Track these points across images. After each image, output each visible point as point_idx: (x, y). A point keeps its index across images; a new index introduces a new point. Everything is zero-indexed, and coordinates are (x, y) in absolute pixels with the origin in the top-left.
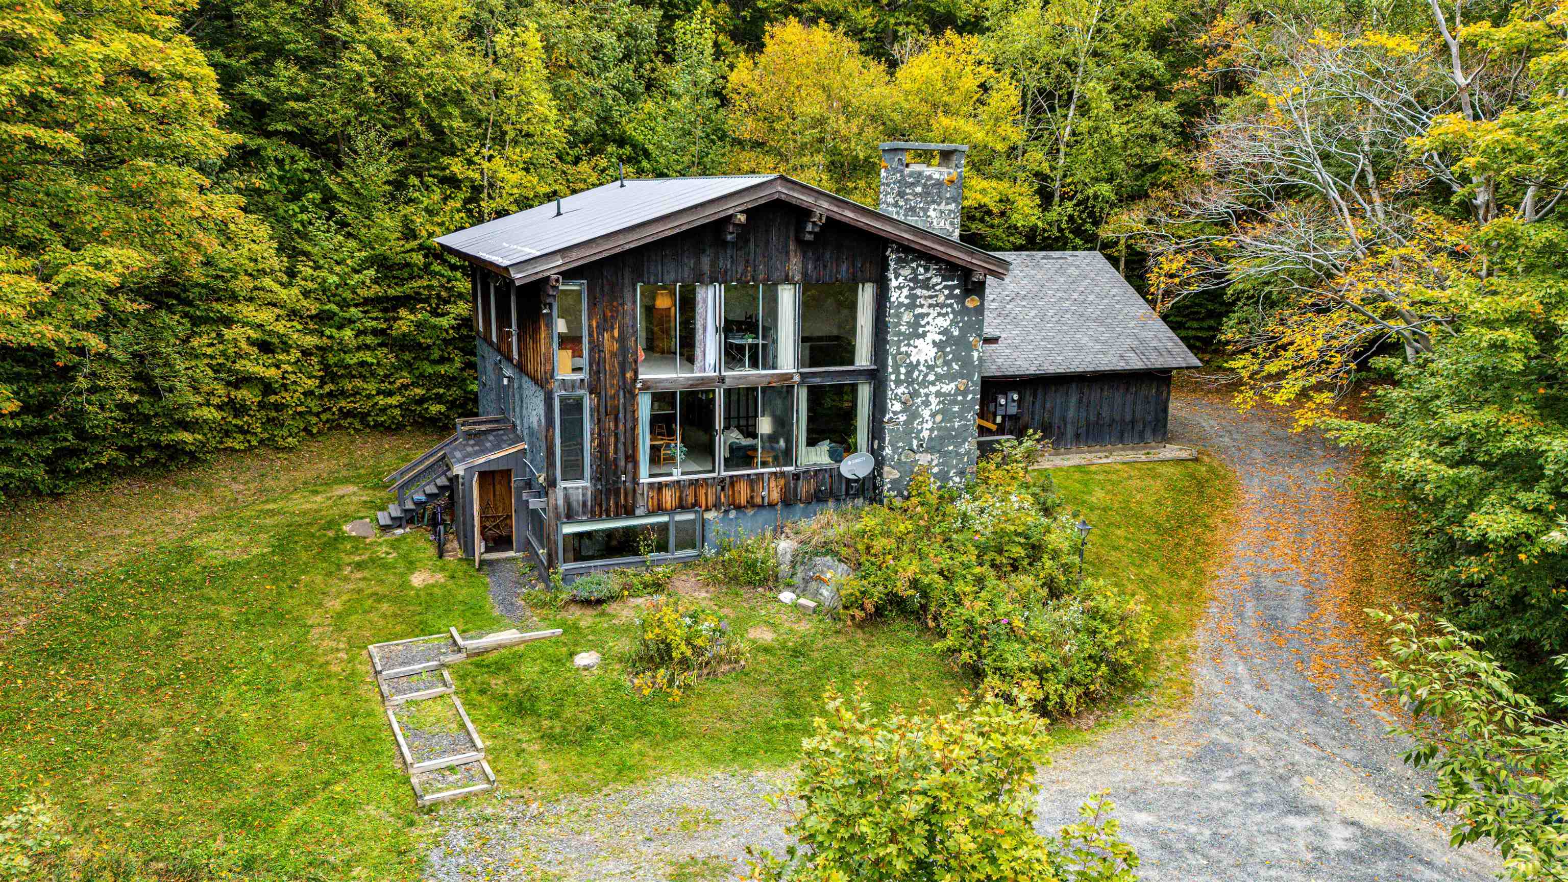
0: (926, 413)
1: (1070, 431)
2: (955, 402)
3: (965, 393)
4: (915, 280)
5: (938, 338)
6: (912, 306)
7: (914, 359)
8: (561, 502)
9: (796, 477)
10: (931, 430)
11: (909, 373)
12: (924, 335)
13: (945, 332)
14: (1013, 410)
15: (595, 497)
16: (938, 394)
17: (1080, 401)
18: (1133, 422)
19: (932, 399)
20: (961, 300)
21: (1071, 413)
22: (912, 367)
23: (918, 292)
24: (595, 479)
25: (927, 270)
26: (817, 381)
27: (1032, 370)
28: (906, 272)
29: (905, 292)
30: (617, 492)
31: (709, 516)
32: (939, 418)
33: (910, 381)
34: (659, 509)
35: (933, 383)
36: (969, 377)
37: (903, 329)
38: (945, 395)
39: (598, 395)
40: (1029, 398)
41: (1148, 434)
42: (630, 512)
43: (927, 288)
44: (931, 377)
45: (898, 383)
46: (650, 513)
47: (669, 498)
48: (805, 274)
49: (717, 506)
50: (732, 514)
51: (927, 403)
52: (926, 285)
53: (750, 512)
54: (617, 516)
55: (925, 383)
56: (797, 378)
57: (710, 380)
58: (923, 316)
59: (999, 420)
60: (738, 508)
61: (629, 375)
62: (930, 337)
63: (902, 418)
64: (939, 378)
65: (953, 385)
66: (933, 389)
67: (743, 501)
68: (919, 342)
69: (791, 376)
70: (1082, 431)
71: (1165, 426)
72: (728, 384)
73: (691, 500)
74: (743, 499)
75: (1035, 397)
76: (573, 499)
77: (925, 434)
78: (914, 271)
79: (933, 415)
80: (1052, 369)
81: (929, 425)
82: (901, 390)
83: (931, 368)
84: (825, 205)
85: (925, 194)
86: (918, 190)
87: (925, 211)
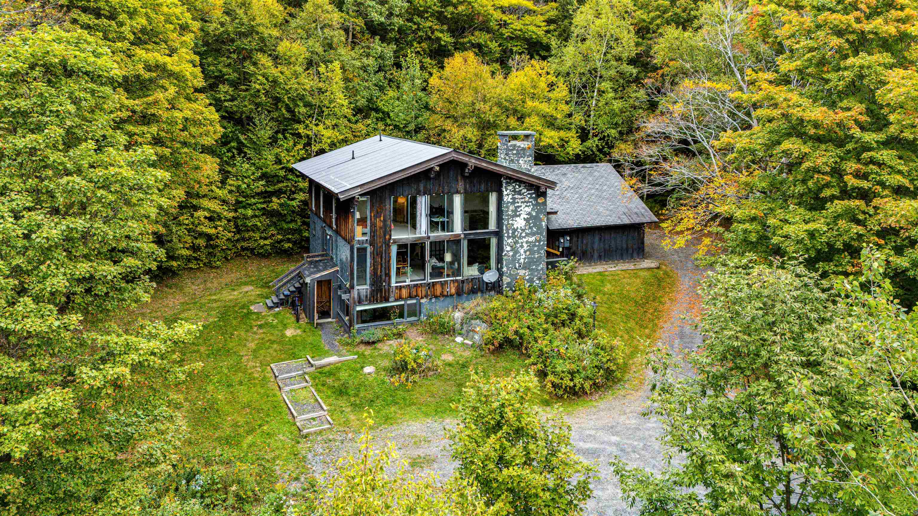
0: (522, 251)
1: (596, 255)
2: (535, 246)
3: (539, 241)
4: (514, 191)
5: (526, 217)
6: (513, 203)
7: (515, 226)
8: (356, 296)
9: (463, 282)
10: (525, 259)
11: (513, 233)
12: (519, 215)
13: (529, 214)
14: (567, 245)
15: (371, 294)
16: (527, 242)
17: (600, 239)
18: (627, 249)
19: (524, 244)
20: (536, 199)
21: (596, 246)
22: (515, 230)
23: (516, 196)
24: (372, 285)
25: (520, 186)
26: (472, 237)
27: (575, 226)
28: (510, 188)
29: (510, 196)
30: (381, 291)
31: (423, 301)
32: (528, 253)
33: (514, 237)
34: (400, 298)
35: (524, 237)
36: (541, 234)
37: (510, 213)
38: (530, 242)
39: (374, 246)
40: (575, 239)
41: (635, 255)
42: (387, 300)
43: (520, 194)
44: (524, 235)
45: (509, 237)
46: (396, 300)
47: (404, 293)
48: (465, 189)
49: (426, 296)
50: (433, 300)
51: (522, 247)
52: (519, 193)
53: (442, 299)
54: (381, 302)
55: (521, 237)
56: (462, 236)
57: (423, 238)
58: (519, 207)
59: (561, 249)
60: (436, 297)
61: (387, 237)
62: (523, 216)
63: (511, 253)
64: (527, 235)
65: (534, 238)
66: (525, 240)
67: (438, 294)
68: (517, 219)
69: (460, 235)
70: (603, 254)
71: (643, 251)
72: (432, 239)
73: (414, 293)
74: (438, 292)
75: (578, 238)
76: (362, 294)
77: (522, 261)
78: (514, 187)
79: (525, 252)
80: (584, 225)
81: (524, 256)
82: (510, 241)
83: (523, 230)
84: (473, 161)
85: (518, 154)
86: (515, 152)
87: (518, 161)
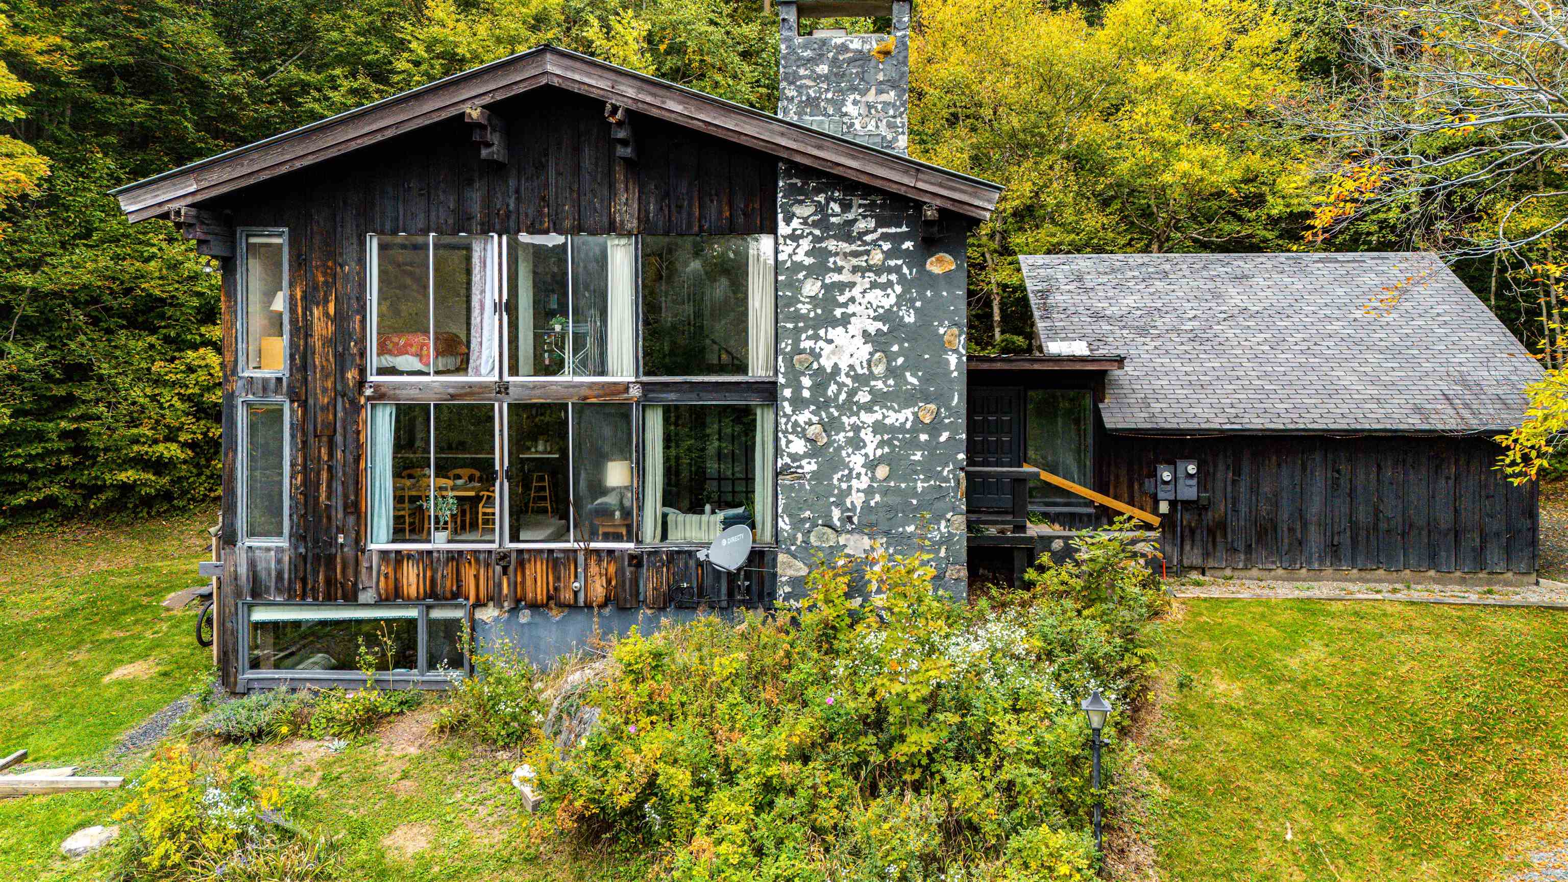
0: (857, 461)
1: (1315, 538)
2: (915, 444)
3: (934, 428)
4: (823, 223)
5: (873, 327)
6: (819, 269)
7: (827, 363)
8: (243, 570)
9: (636, 560)
10: (869, 492)
11: (819, 387)
12: (845, 321)
13: (886, 316)
14: (1189, 491)
15: (293, 564)
16: (878, 428)
17: (1335, 485)
18: (1457, 534)
19: (867, 435)
20: (917, 259)
21: (1315, 508)
22: (823, 379)
23: (831, 245)
24: (297, 537)
25: (846, 207)
26: (672, 397)
27: (1218, 422)
28: (804, 210)
29: (806, 244)
30: (331, 560)
31: (487, 614)
32: (882, 471)
33: (820, 401)
34: (394, 596)
35: (868, 408)
36: (941, 399)
37: (804, 308)
38: (892, 429)
39: (304, 404)
40: (1223, 474)
41: (1494, 555)
42: (351, 598)
43: (849, 239)
44: (863, 397)
45: (798, 403)
46: (382, 601)
47: (411, 578)
48: (643, 219)
49: (495, 598)
50: (525, 617)
51: (857, 443)
52: (845, 232)
53: (556, 615)
54: (330, 599)
55: (850, 406)
56: (635, 392)
57: (484, 387)
58: (842, 287)
59: (1164, 507)
60: (534, 606)
61: (351, 375)
62: (856, 327)
63: (809, 467)
64: (879, 399)
65: (908, 413)
66: (868, 418)
67: (541, 597)
68: (836, 333)
69: (626, 387)
70: (1346, 539)
71: (1534, 542)
72: (515, 395)
73: (449, 585)
74: (537, 588)
75: (1237, 472)
76: (261, 566)
77: (857, 499)
78: (821, 209)
79: (871, 465)
80: (1255, 422)
81: (864, 483)
82: (803, 417)
83: (861, 380)
84: (631, 92)
85: (836, 76)
86: (823, 69)
87: (838, 105)
